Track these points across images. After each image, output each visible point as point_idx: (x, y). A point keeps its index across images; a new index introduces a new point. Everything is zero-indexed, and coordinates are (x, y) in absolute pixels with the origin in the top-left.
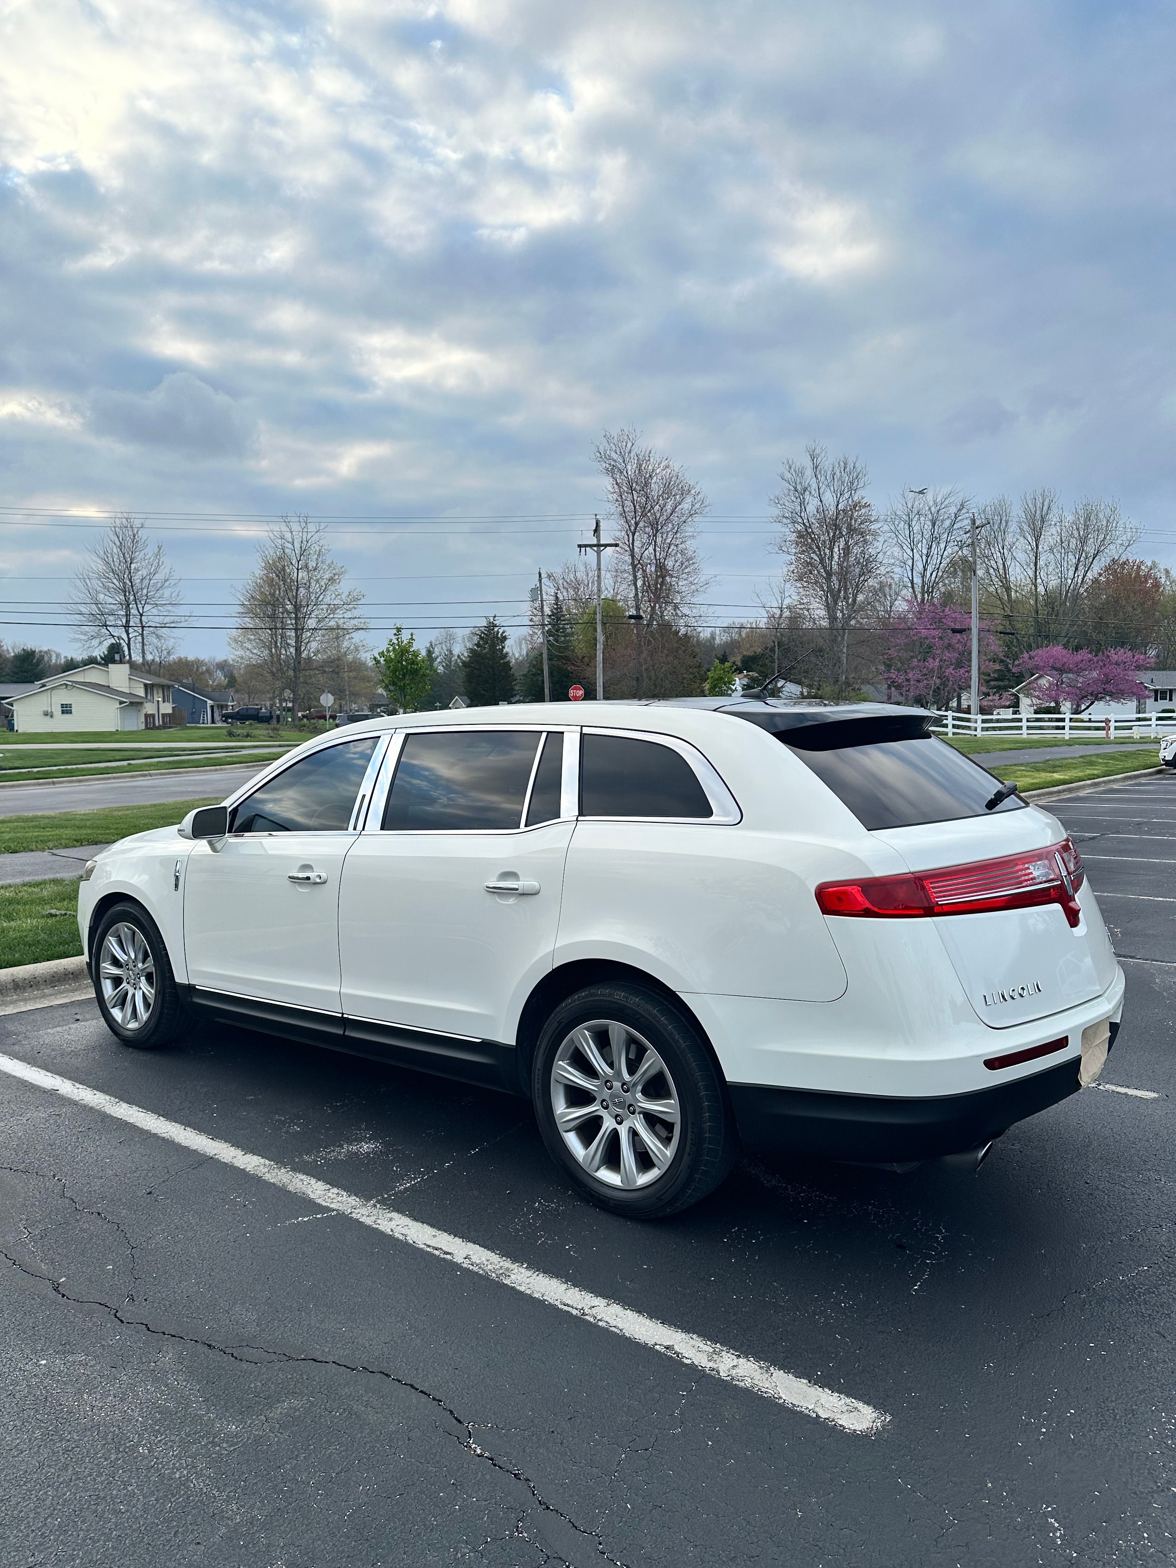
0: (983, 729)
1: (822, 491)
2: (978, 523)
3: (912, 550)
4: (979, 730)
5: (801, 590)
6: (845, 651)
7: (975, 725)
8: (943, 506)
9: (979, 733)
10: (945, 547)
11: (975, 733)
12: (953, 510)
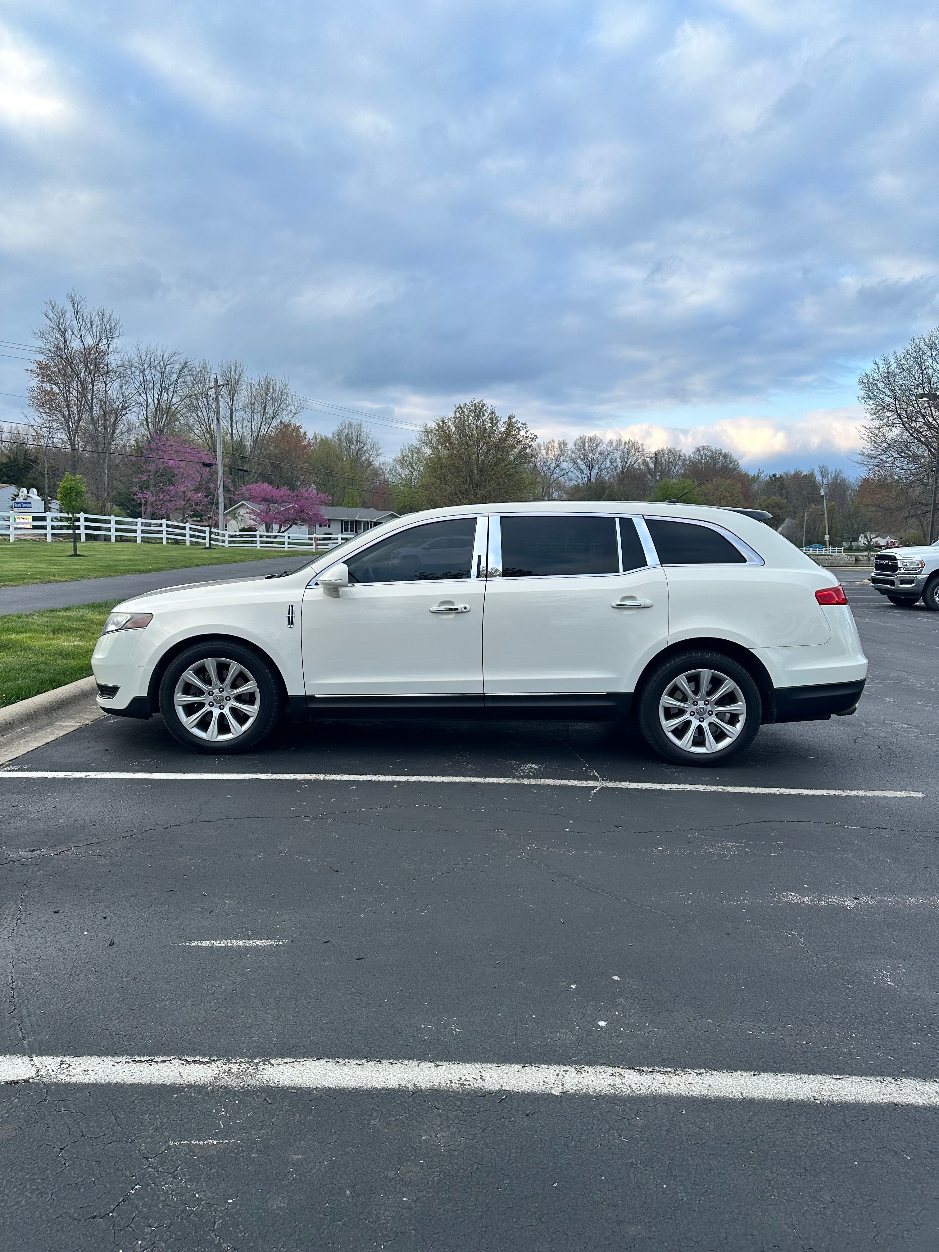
0: (230, 542)
1: (83, 333)
2: (220, 383)
3: (146, 395)
4: (227, 542)
5: (44, 415)
6: (106, 472)
7: (223, 538)
8: (169, 362)
9: (227, 544)
10: (173, 396)
11: (223, 544)
12: (178, 366)
